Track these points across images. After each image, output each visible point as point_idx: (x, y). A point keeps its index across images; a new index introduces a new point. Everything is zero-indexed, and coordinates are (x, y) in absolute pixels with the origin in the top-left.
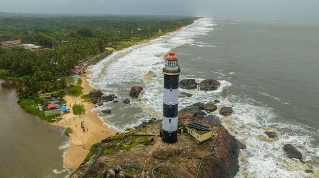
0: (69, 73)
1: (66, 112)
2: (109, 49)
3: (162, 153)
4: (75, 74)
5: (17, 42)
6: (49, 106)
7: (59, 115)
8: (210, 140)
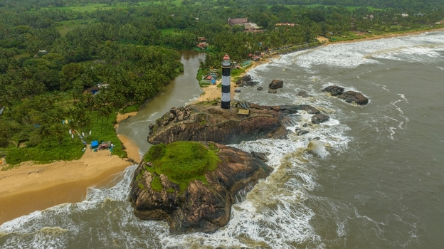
0: (250, 58)
1: (214, 84)
2: (321, 39)
3: (214, 110)
4: (252, 60)
5: (245, 20)
6: (209, 78)
7: (209, 84)
8: (247, 116)
